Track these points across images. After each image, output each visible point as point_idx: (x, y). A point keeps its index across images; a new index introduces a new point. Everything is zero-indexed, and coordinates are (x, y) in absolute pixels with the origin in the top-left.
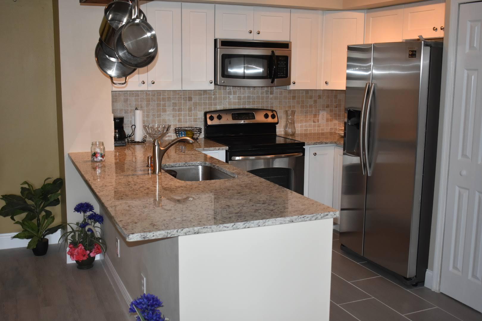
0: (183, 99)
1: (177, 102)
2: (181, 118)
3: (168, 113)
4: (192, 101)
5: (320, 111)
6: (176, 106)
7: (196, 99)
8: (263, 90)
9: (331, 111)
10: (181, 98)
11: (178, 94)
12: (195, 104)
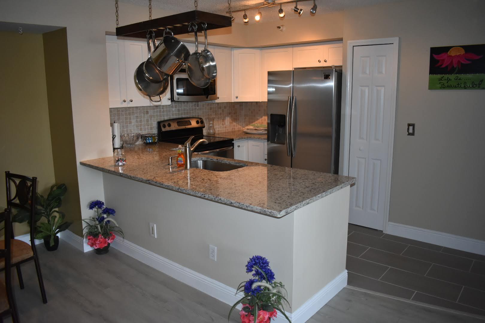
0: (143, 112)
1: (139, 115)
2: (142, 127)
3: (133, 124)
4: (148, 114)
5: (226, 117)
6: (138, 119)
7: (151, 112)
8: (193, 104)
9: (232, 117)
10: (141, 112)
11: (139, 109)
12: (151, 117)
